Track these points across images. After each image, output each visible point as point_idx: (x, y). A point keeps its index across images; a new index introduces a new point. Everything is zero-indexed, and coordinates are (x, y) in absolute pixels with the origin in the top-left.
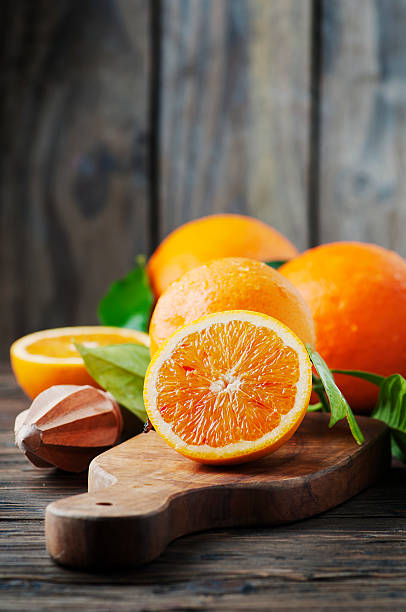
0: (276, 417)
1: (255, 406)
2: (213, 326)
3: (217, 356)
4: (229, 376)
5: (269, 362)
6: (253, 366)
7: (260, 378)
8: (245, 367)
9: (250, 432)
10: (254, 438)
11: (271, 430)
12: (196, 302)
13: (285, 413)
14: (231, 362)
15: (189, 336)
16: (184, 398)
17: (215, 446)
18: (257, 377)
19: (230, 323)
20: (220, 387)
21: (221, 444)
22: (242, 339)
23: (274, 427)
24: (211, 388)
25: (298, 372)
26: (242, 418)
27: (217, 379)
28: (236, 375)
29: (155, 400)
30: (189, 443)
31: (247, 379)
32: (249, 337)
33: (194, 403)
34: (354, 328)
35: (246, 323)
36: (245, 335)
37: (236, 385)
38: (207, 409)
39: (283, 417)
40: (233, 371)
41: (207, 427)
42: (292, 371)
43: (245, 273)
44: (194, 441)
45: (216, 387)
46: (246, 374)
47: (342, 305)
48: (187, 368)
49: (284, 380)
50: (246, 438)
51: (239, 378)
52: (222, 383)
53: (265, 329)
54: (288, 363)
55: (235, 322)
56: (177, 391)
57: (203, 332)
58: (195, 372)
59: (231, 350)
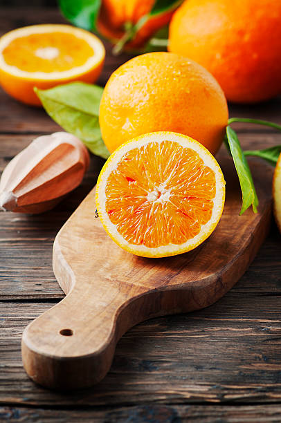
0: (197, 226)
1: (182, 216)
2: (150, 144)
3: (152, 171)
4: (162, 188)
5: (193, 179)
6: (180, 182)
7: (185, 192)
8: (174, 182)
9: (177, 237)
10: (180, 242)
11: (193, 237)
12: (141, 101)
13: (204, 223)
14: (163, 177)
15: (131, 151)
16: (127, 205)
17: (150, 246)
18: (183, 191)
19: (163, 142)
20: (154, 197)
21: (154, 246)
22: (173, 157)
23: (196, 234)
24: (147, 198)
25: (215, 189)
26: (171, 225)
27: (152, 190)
28: (167, 188)
29: (104, 205)
30: (130, 242)
31: (176, 193)
32: (177, 156)
33: (135, 209)
34: (255, 56)
35: (175, 144)
36: (174, 154)
37: (166, 197)
38: (145, 214)
39: (202, 227)
40: (165, 184)
41: (144, 230)
42: (210, 188)
43: (178, 76)
44: (135, 241)
45: (151, 197)
46: (174, 188)
47: (247, 38)
48: (129, 179)
49: (204, 196)
50: (174, 242)
51: (170, 190)
52: (157, 194)
53: (190, 150)
54: (207, 181)
55: (167, 142)
56: (121, 198)
57: (142, 149)
58: (135, 183)
59: (164, 167)
